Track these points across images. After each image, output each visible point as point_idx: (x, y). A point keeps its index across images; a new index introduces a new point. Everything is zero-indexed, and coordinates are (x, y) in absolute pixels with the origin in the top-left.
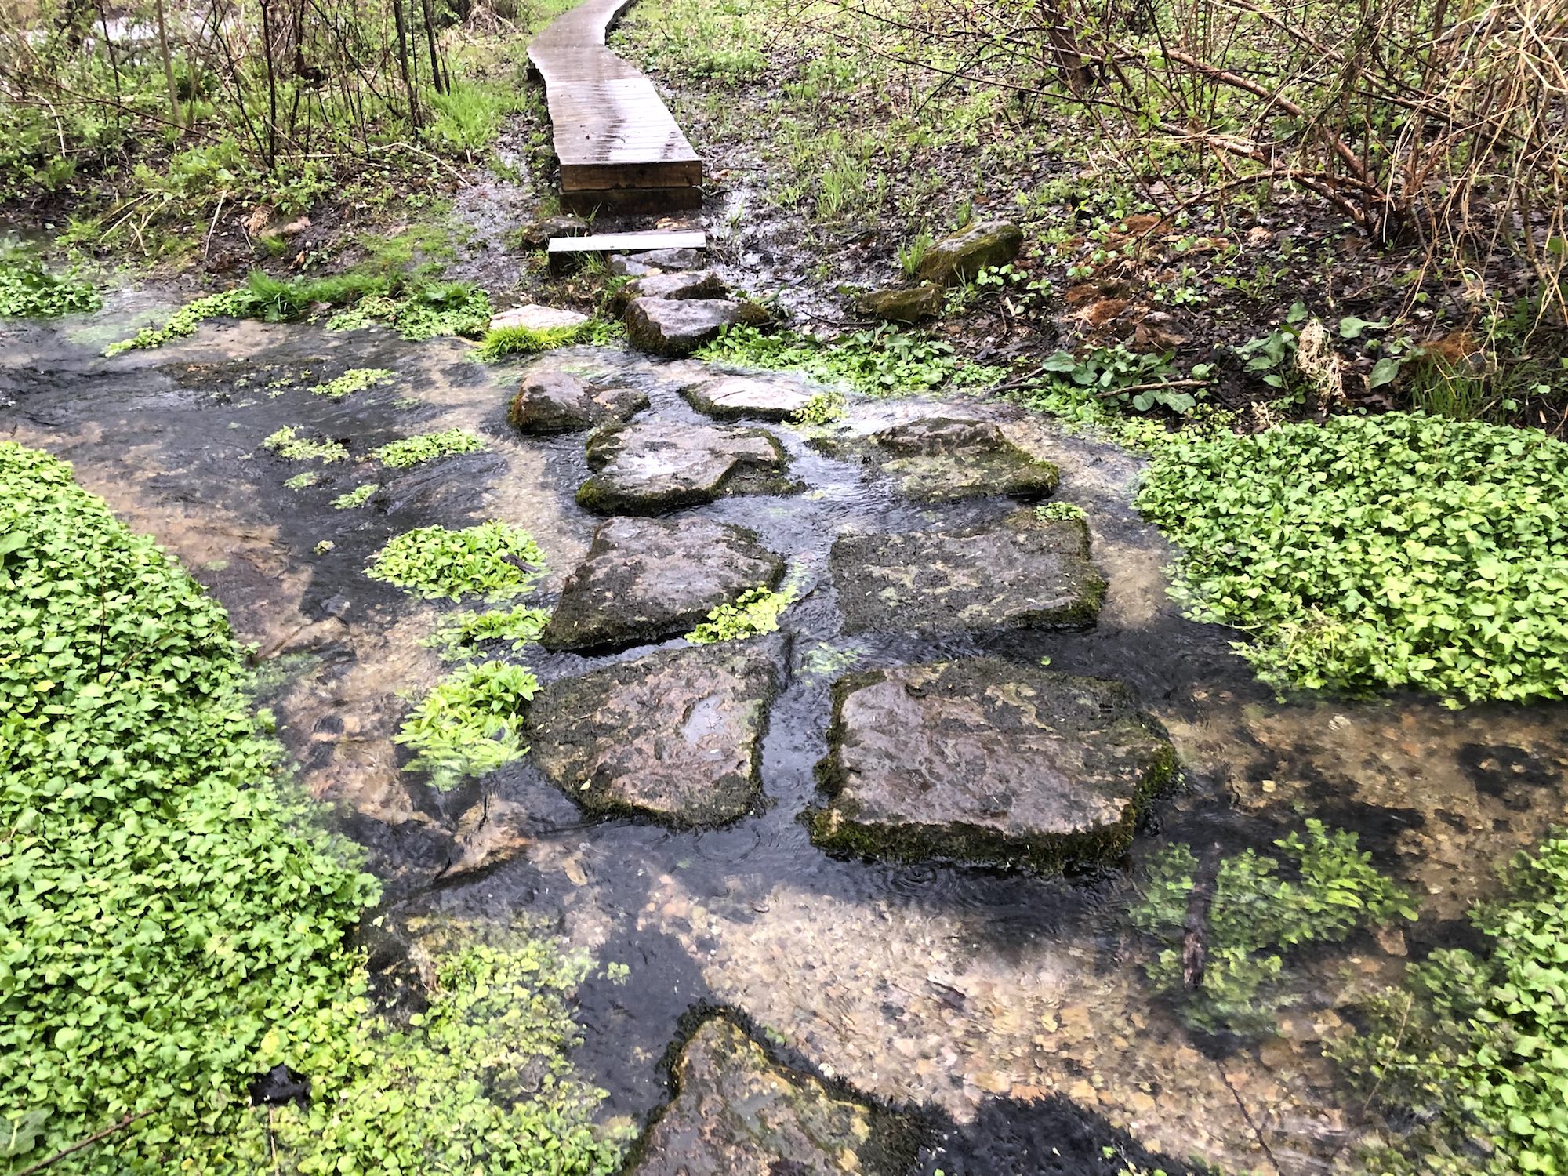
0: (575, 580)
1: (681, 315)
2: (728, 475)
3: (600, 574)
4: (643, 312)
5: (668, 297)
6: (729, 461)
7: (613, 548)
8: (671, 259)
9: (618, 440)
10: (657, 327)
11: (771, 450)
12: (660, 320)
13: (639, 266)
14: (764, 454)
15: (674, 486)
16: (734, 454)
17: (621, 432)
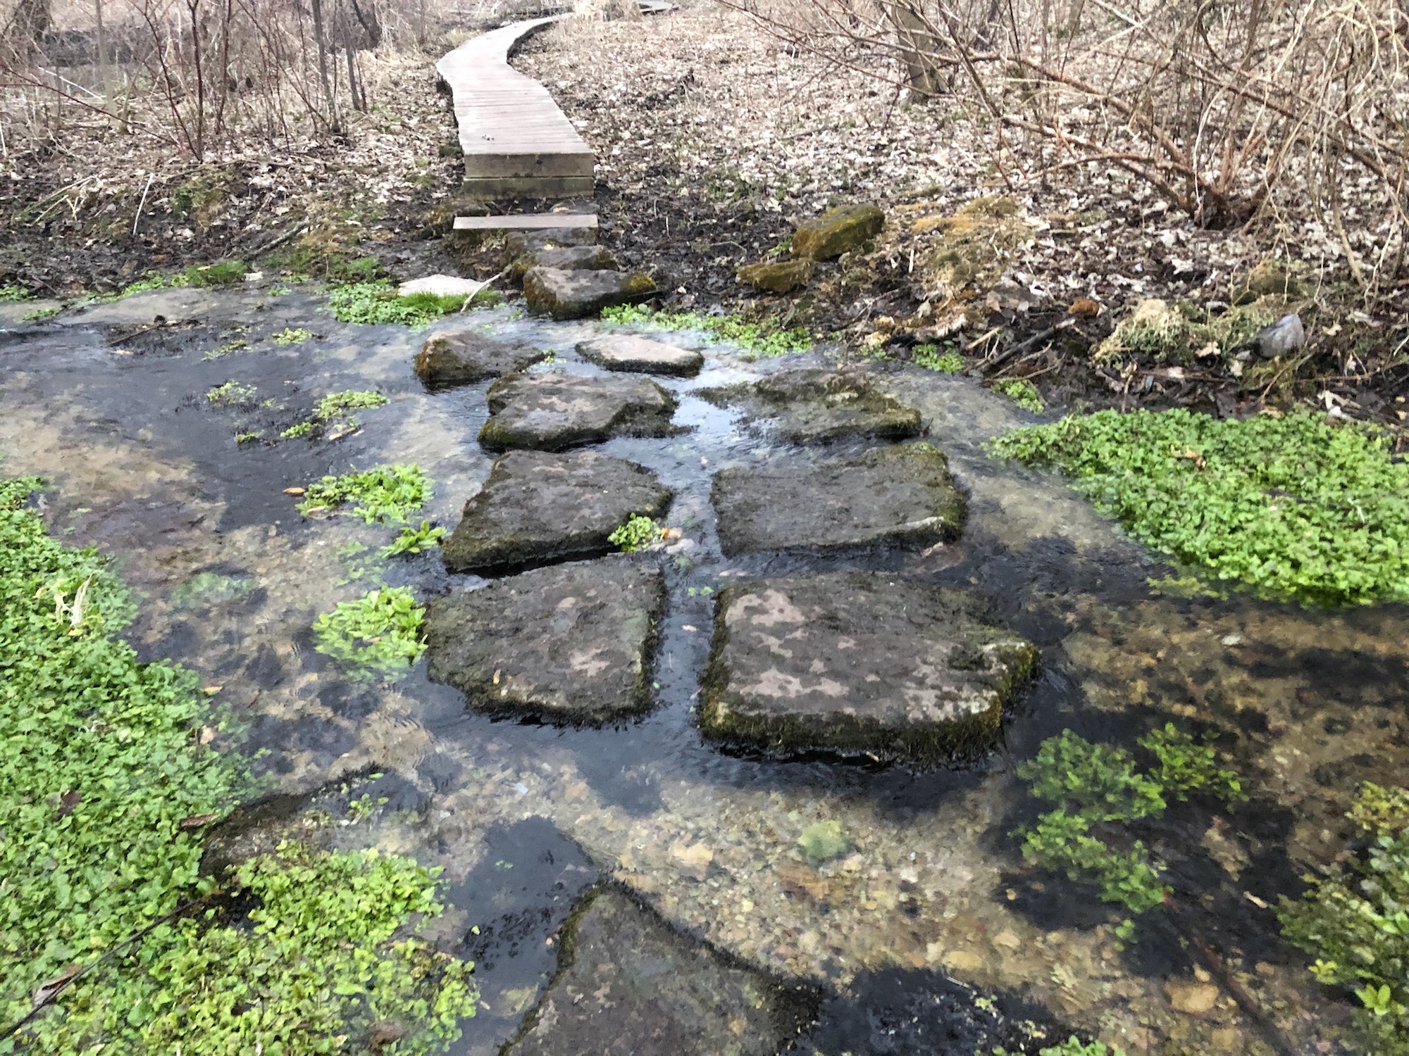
0: (474, 504)
1: (575, 283)
2: (618, 418)
3: (497, 499)
4: (540, 281)
5: (562, 267)
6: (619, 406)
7: (509, 476)
8: (565, 237)
9: (515, 387)
10: (552, 293)
11: (658, 396)
12: (554, 288)
13: (536, 242)
14: (652, 399)
15: (568, 425)
16: (625, 399)
17: (518, 380)
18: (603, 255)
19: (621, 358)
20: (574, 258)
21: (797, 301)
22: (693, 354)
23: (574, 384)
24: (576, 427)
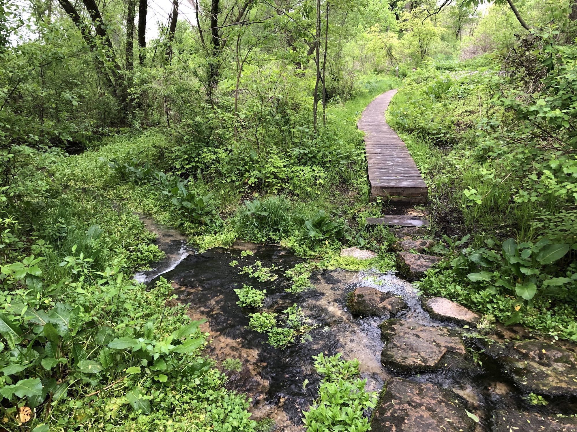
0: (378, 414)
1: (419, 262)
2: (443, 357)
3: (388, 414)
6: (444, 350)
7: (394, 397)
8: (414, 233)
9: (393, 329)
10: (409, 267)
12: (410, 264)
13: (401, 234)
14: (459, 349)
15: (419, 362)
16: (446, 347)
17: (395, 324)
18: (432, 245)
19: (442, 314)
20: (419, 247)
23: (421, 331)
24: (423, 364)
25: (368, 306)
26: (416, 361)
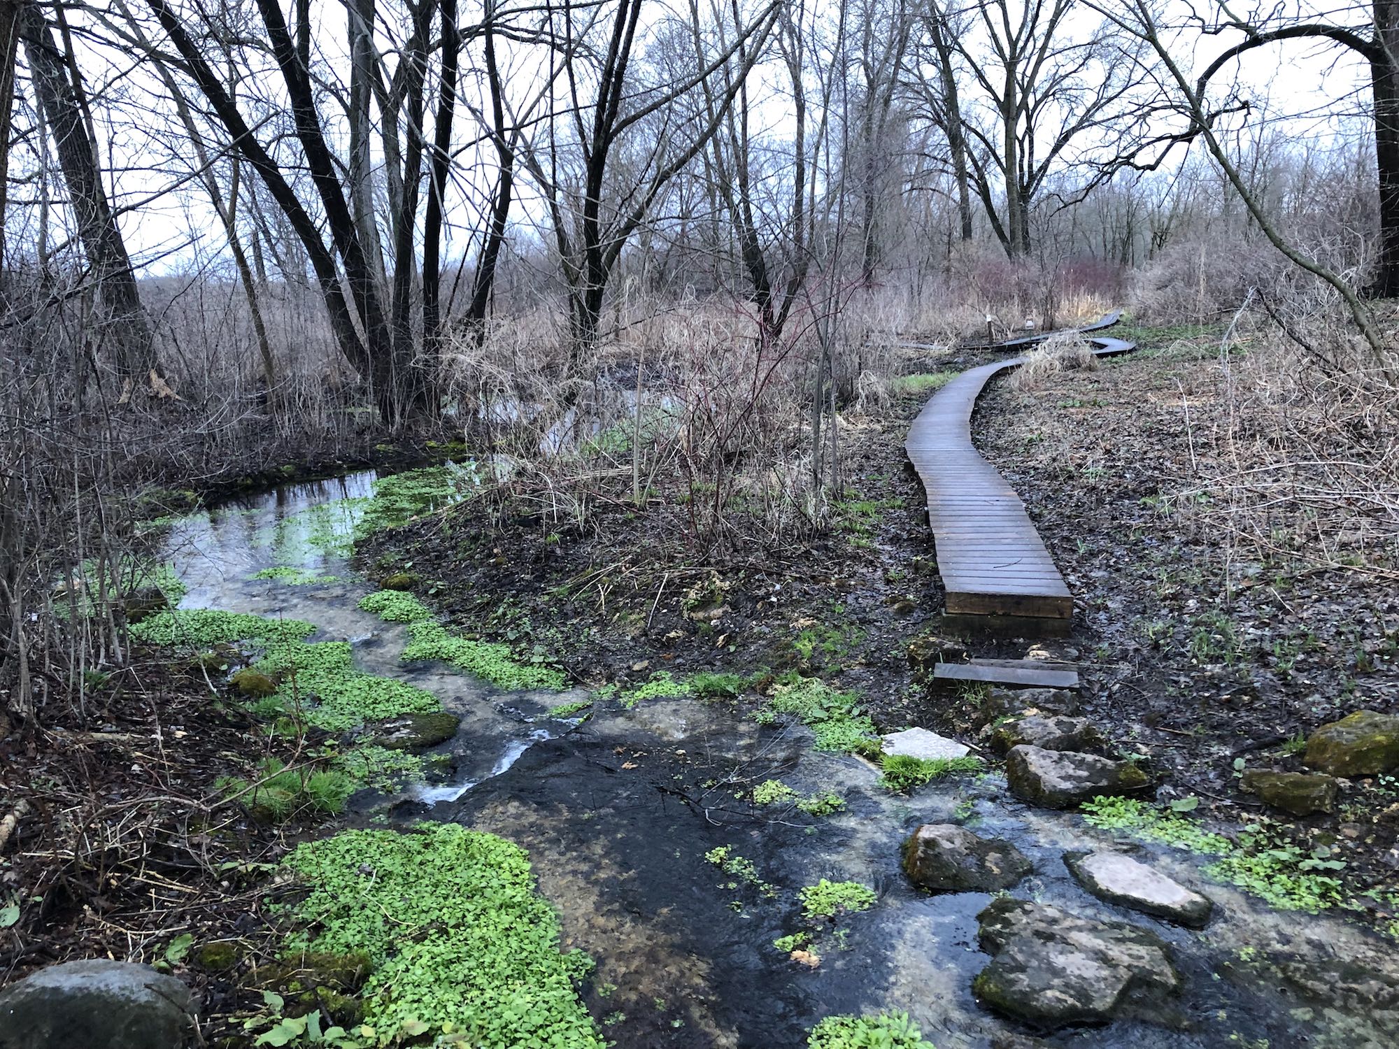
1: (1060, 768)
2: (1123, 994)
4: (1024, 761)
5: (1045, 746)
6: (1124, 974)
8: (1047, 701)
9: (1007, 923)
10: (1037, 779)
11: (1168, 970)
12: (1040, 772)
13: (1017, 704)
14: (1161, 974)
15: (1070, 1001)
16: (1129, 967)
17: (1011, 911)
18: (1088, 731)
19: (1118, 891)
20: (1058, 733)
21: (1316, 831)
22: (1197, 898)
23: (1070, 929)
24: (1078, 1004)
25: (947, 865)
26: (1063, 996)
